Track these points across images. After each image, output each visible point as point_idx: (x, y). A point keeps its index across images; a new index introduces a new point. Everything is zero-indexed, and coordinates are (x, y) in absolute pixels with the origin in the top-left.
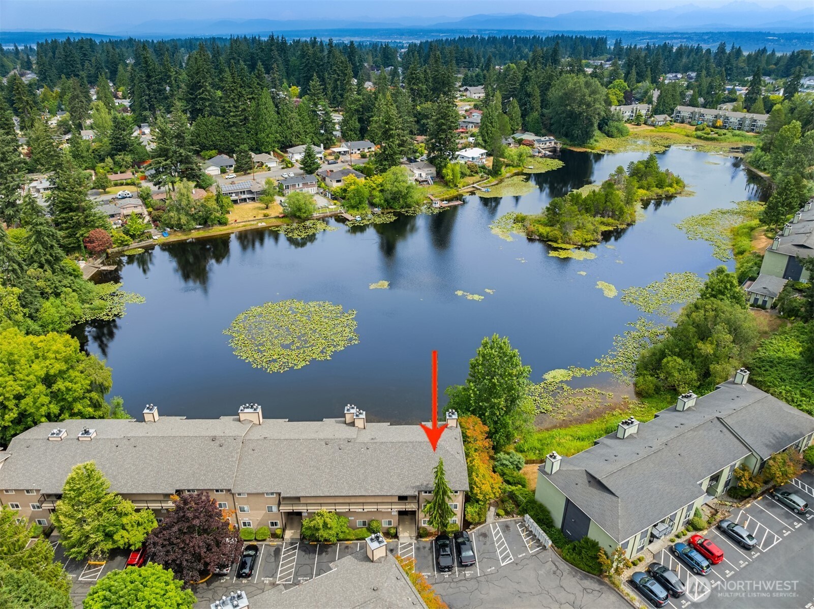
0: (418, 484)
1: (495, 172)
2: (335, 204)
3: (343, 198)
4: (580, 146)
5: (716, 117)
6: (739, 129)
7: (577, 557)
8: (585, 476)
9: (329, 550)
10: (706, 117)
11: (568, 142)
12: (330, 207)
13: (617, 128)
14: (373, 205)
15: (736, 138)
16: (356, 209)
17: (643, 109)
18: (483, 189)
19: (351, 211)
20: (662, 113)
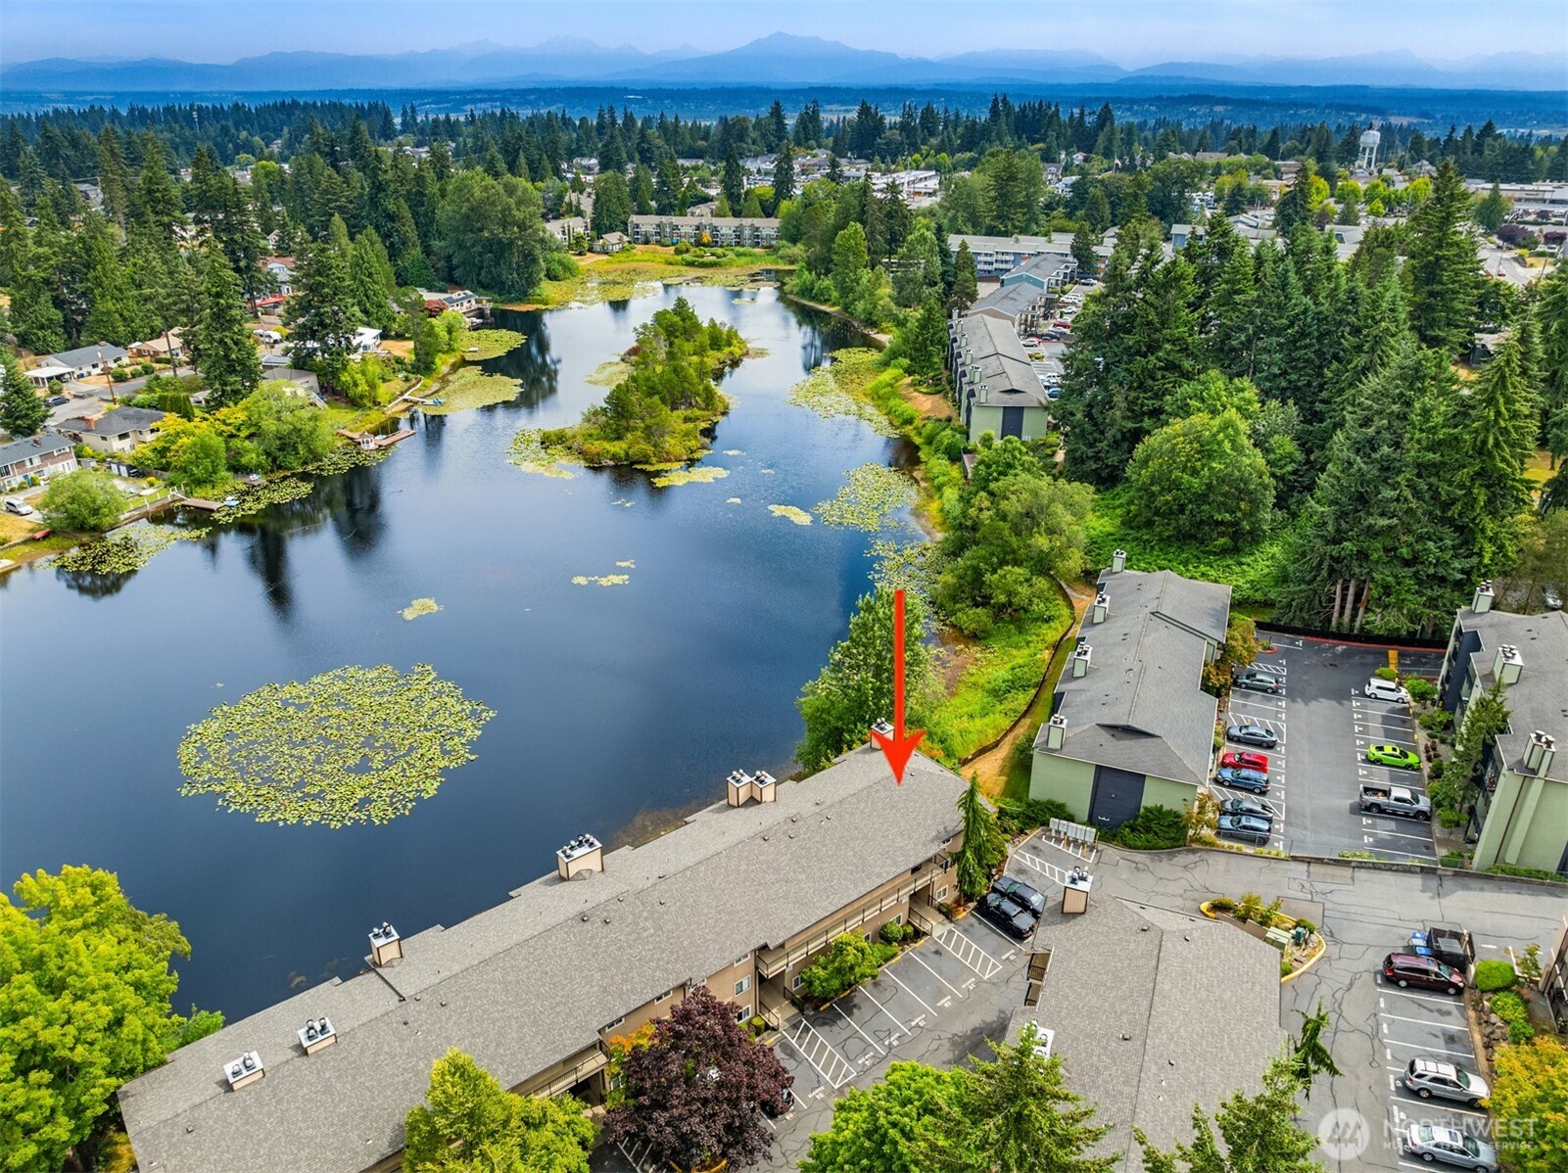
0: (934, 833)
1: (423, 365)
2: (152, 485)
3: (165, 468)
4: (519, 300)
5: (698, 228)
6: (738, 244)
7: (1150, 836)
8: (1102, 731)
9: (856, 1001)
10: (683, 230)
11: (497, 297)
12: (143, 493)
13: (560, 263)
14: (238, 469)
15: (744, 259)
16: (209, 486)
17: (578, 226)
18: (429, 401)
19: (199, 491)
20: (611, 229)
